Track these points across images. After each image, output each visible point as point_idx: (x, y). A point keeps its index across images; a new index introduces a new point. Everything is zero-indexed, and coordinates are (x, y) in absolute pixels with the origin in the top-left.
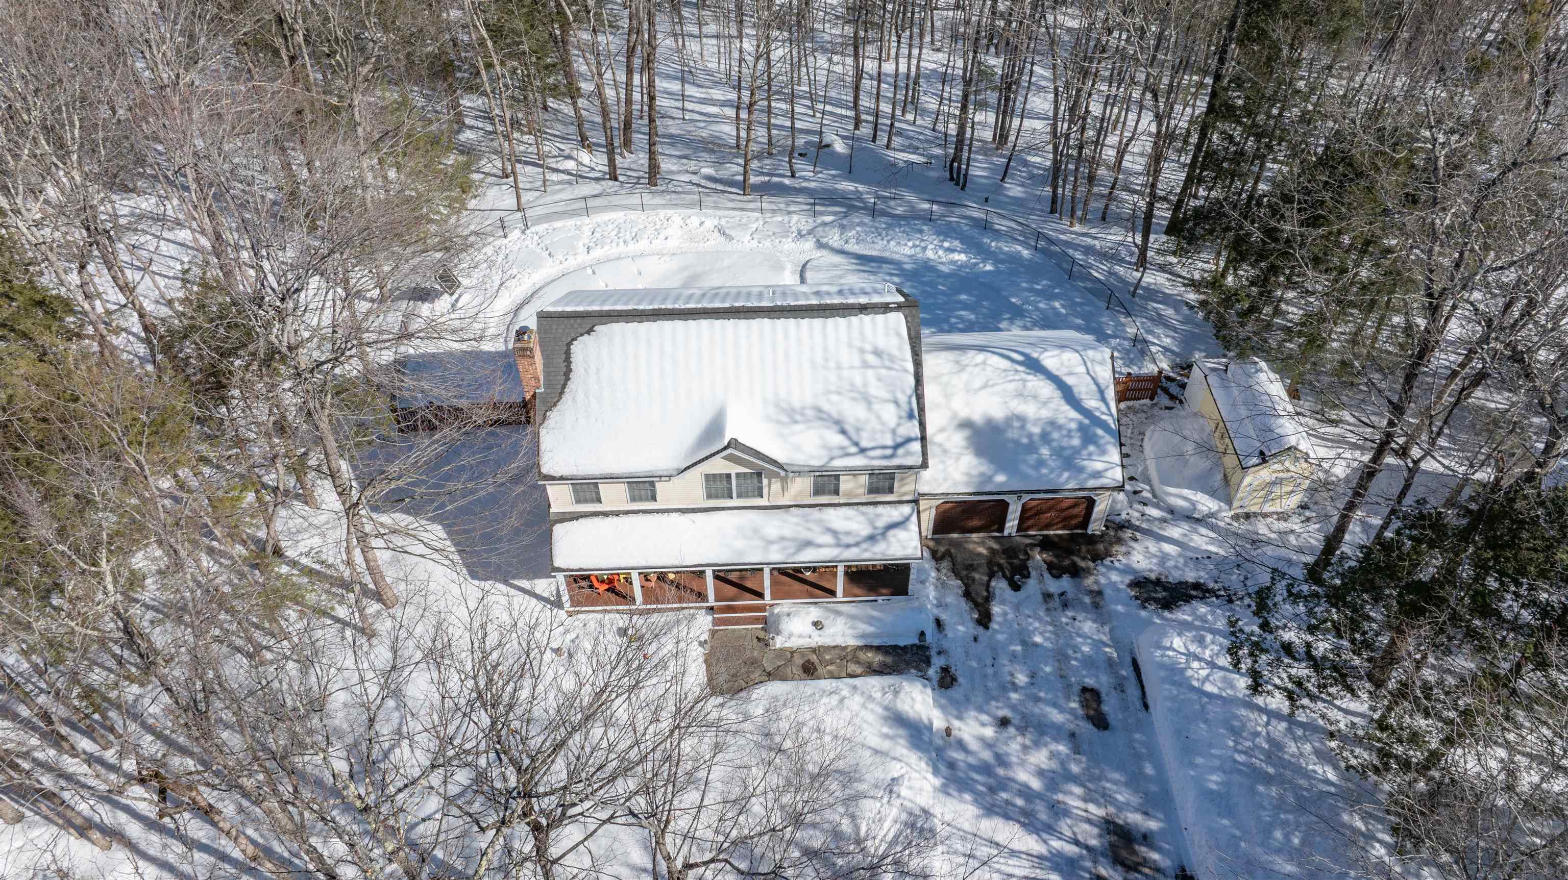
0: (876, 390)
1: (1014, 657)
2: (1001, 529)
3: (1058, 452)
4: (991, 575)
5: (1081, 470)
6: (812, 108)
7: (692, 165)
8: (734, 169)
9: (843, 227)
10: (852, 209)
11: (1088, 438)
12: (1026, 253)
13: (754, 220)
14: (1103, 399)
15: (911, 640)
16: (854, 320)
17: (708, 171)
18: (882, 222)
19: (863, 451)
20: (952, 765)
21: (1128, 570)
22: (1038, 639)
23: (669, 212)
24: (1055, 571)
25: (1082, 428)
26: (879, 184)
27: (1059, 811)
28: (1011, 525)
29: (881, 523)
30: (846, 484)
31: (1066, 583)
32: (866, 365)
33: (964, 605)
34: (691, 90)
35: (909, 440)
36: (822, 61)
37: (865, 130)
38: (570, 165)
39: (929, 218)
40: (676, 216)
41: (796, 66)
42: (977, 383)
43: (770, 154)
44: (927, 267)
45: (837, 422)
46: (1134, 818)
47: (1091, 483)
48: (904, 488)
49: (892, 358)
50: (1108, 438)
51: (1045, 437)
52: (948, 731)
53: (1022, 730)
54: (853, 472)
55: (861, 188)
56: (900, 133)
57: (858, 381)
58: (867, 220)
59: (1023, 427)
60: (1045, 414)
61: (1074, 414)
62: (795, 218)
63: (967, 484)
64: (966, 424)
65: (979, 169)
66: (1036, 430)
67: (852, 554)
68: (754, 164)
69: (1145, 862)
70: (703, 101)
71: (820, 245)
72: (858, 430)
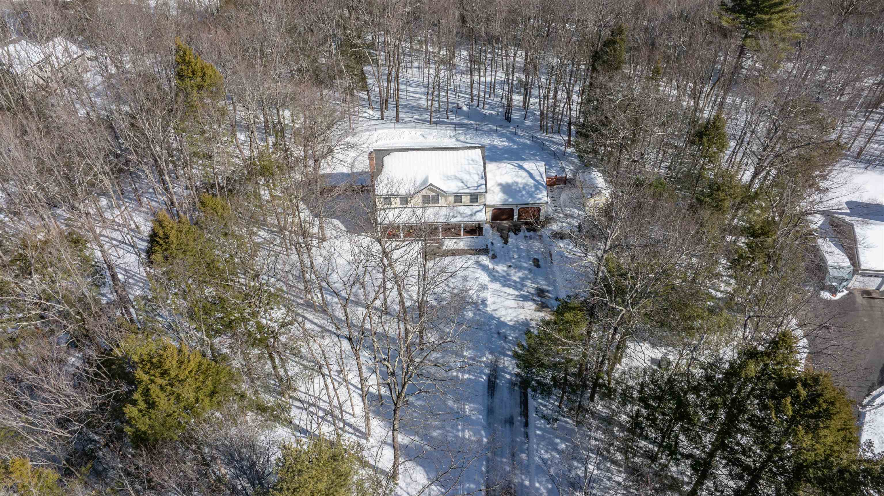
0: (472, 171)
1: (514, 251)
2: (512, 219)
3: (528, 192)
4: (509, 232)
5: (535, 198)
6: (455, 95)
7: (411, 115)
8: (426, 116)
9: (465, 134)
10: (469, 129)
11: (537, 188)
12: (529, 142)
13: (434, 132)
14: (542, 177)
15: (484, 247)
16: (466, 151)
17: (416, 117)
18: (479, 133)
19: (468, 188)
20: (494, 276)
21: (551, 230)
22: (522, 247)
23: (404, 130)
24: (529, 230)
25: (535, 185)
26: (479, 121)
27: (524, 286)
28: (516, 217)
29: (474, 211)
30: (464, 199)
31: (532, 233)
32: (469, 164)
33: (500, 239)
34: (409, 88)
35: (481, 185)
36: (458, 77)
37: (475, 103)
38: (365, 115)
39: (496, 131)
40: (407, 131)
41: (449, 79)
42: (504, 172)
43: (439, 111)
44: (494, 147)
45: (461, 180)
46: (545, 287)
47: (538, 202)
48: (481, 200)
49: (477, 162)
50: (543, 188)
51: (524, 188)
52: (494, 269)
53: (515, 268)
54: (466, 195)
55: (472, 122)
56: (488, 104)
57: (467, 169)
58: (474, 132)
59: (517, 185)
60: (524, 181)
61: (533, 181)
62: (449, 131)
63: (500, 202)
64: (500, 184)
65: (516, 116)
66: (521, 186)
67: (466, 219)
68: (434, 115)
69: (547, 296)
70: (414, 92)
71: (457, 140)
72: (467, 182)
